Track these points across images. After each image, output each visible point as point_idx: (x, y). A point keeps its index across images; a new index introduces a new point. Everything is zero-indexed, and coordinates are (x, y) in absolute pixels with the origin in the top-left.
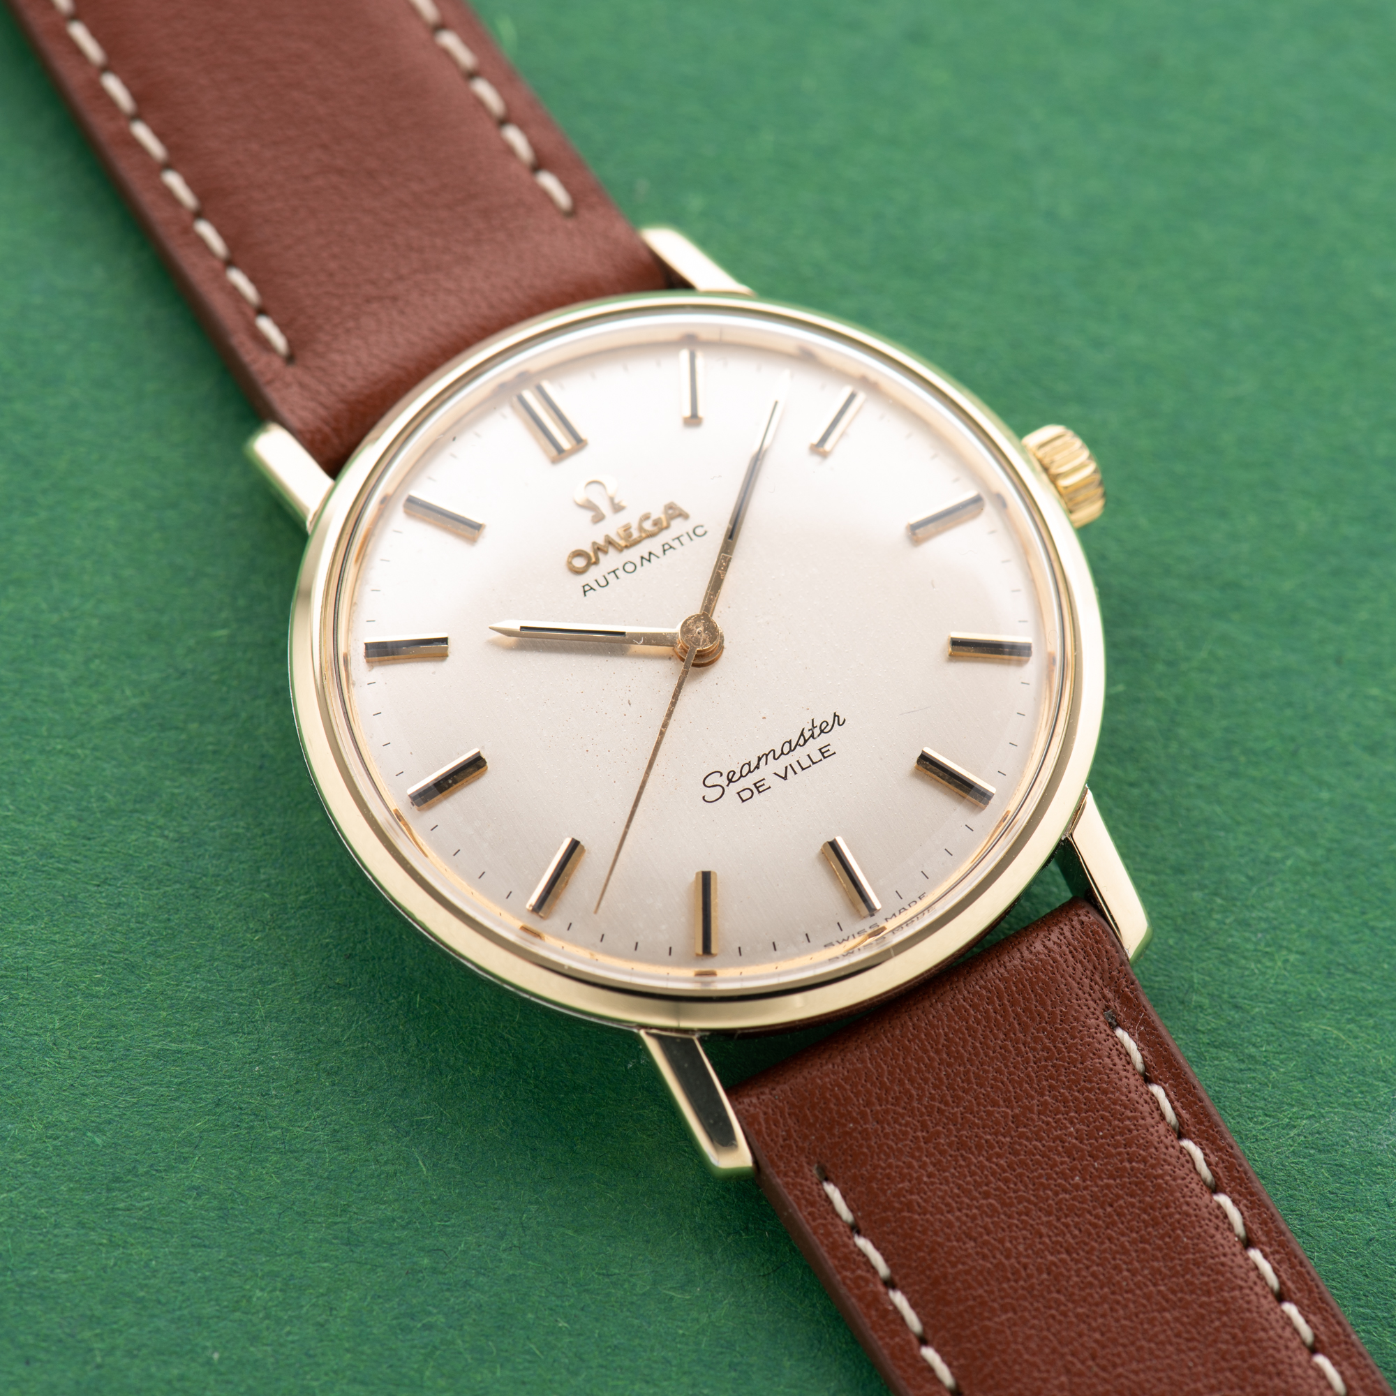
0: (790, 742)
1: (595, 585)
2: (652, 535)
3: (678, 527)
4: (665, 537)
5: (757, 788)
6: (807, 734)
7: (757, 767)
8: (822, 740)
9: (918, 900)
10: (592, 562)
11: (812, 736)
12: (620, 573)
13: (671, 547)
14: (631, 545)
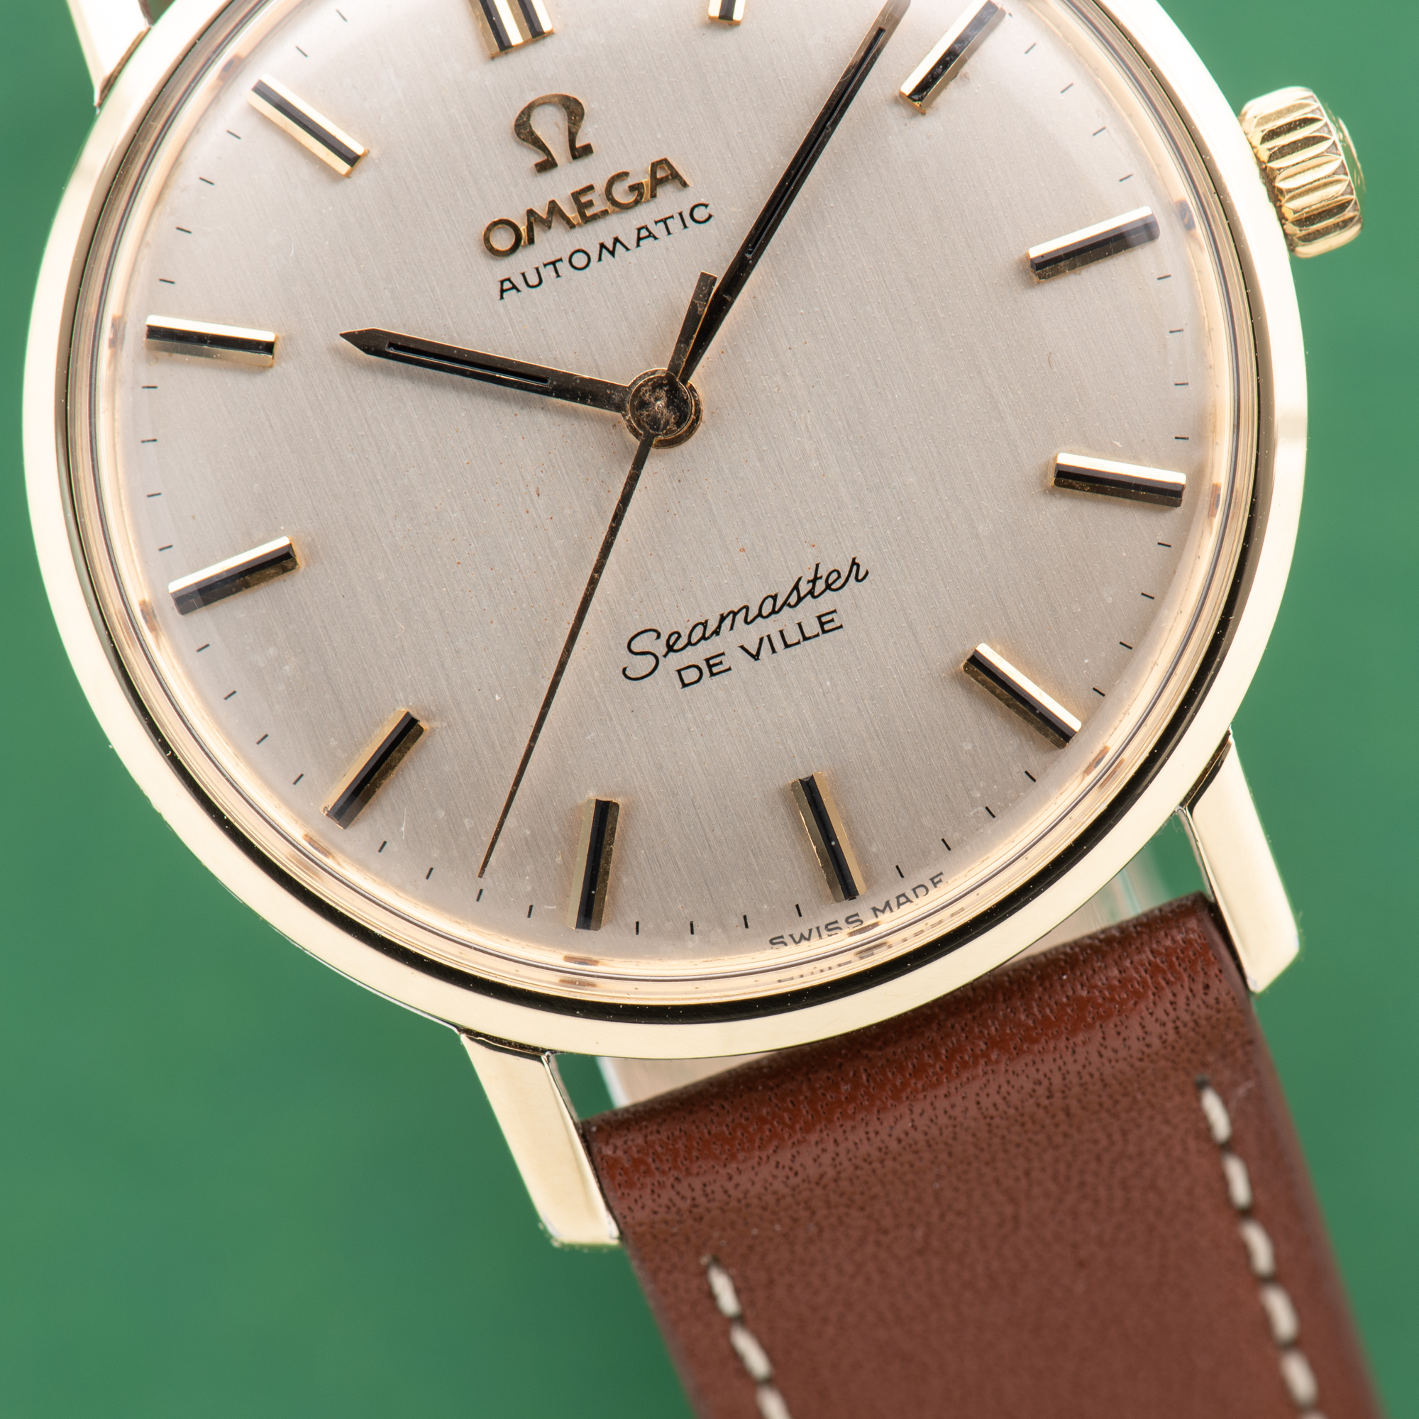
0: (775, 598)
1: (519, 282)
2: (623, 208)
3: (669, 201)
4: (646, 214)
5: (710, 667)
6: (805, 588)
7: (717, 632)
8: (827, 602)
9: (929, 885)
10: (521, 243)
11: (811, 592)
12: (563, 267)
13: (651, 235)
14: (587, 220)
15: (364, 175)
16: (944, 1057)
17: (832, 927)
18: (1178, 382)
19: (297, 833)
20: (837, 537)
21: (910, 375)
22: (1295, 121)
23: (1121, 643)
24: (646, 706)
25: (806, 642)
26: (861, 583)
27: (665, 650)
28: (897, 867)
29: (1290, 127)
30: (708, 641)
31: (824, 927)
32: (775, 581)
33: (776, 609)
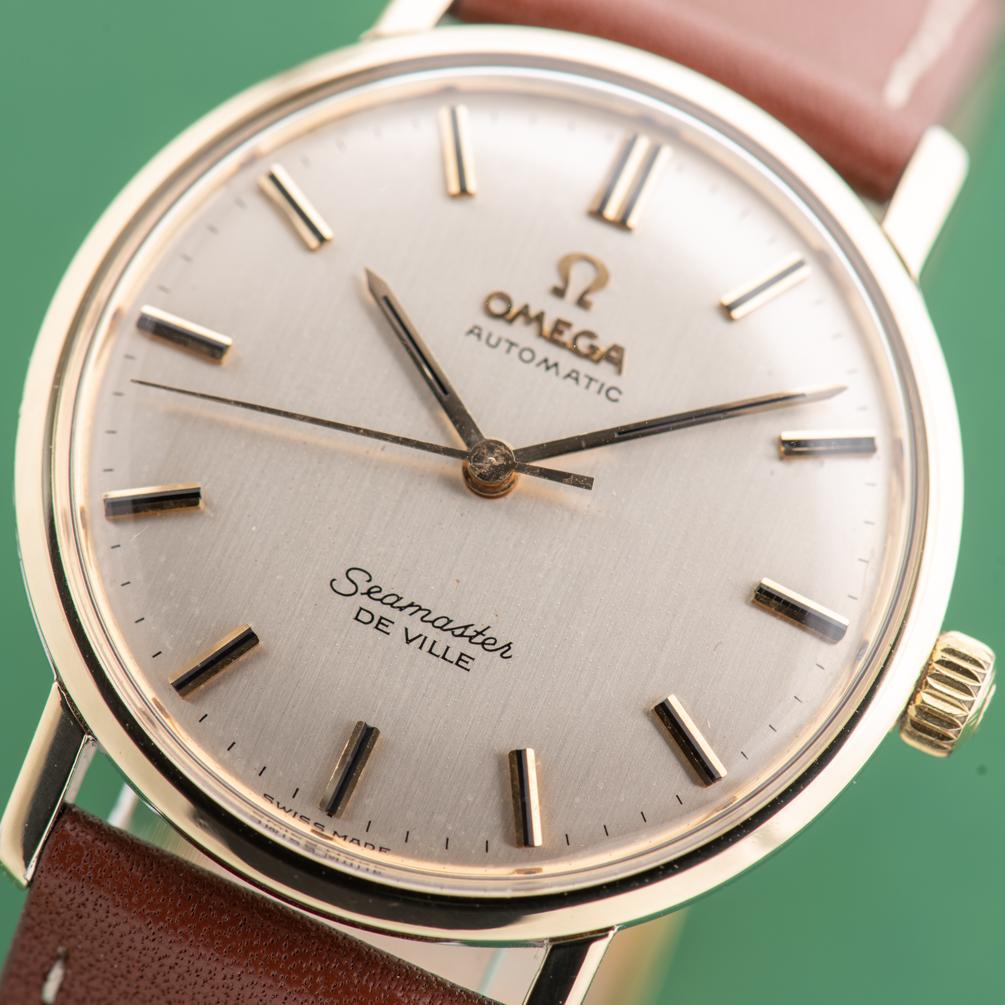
0: (449, 621)
1: (484, 335)
2: (576, 352)
3: (604, 372)
4: (585, 367)
5: (379, 622)
6: (470, 632)
7: (401, 609)
8: (474, 650)
9: (377, 848)
10: (506, 317)
11: (471, 638)
12: (515, 351)
13: (577, 379)
14: (551, 340)
16: (293, 953)
17: (304, 819)
18: (772, 726)
19: (80, 501)
20: (514, 624)
21: (637, 581)
22: (970, 657)
23: (605, 826)
24: (326, 609)
25: (442, 660)
26: (501, 658)
27: (365, 591)
28: (370, 822)
29: (965, 657)
30: (392, 609)
31: (300, 815)
32: (458, 613)
33: (444, 628)
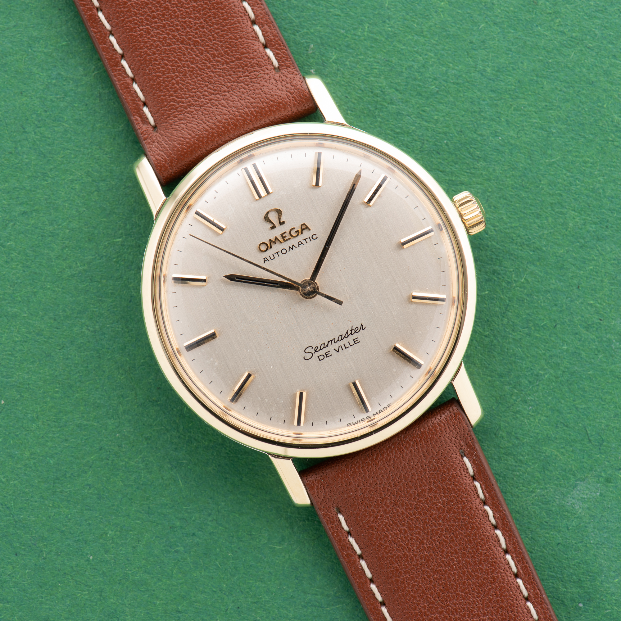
1: (269, 258)
2: (294, 237)
3: (306, 235)
4: (300, 238)
5: (326, 355)
7: (327, 346)
9: (387, 407)
10: (268, 248)
12: (280, 253)
13: (302, 243)
14: (285, 241)
15: (226, 233)
17: (363, 420)
18: (442, 271)
19: (221, 406)
20: (357, 319)
21: (372, 275)
22: (467, 201)
24: (310, 366)
25: (351, 347)
27: (314, 351)
28: (379, 403)
30: (325, 348)
32: (341, 331)
33: (342, 339)
